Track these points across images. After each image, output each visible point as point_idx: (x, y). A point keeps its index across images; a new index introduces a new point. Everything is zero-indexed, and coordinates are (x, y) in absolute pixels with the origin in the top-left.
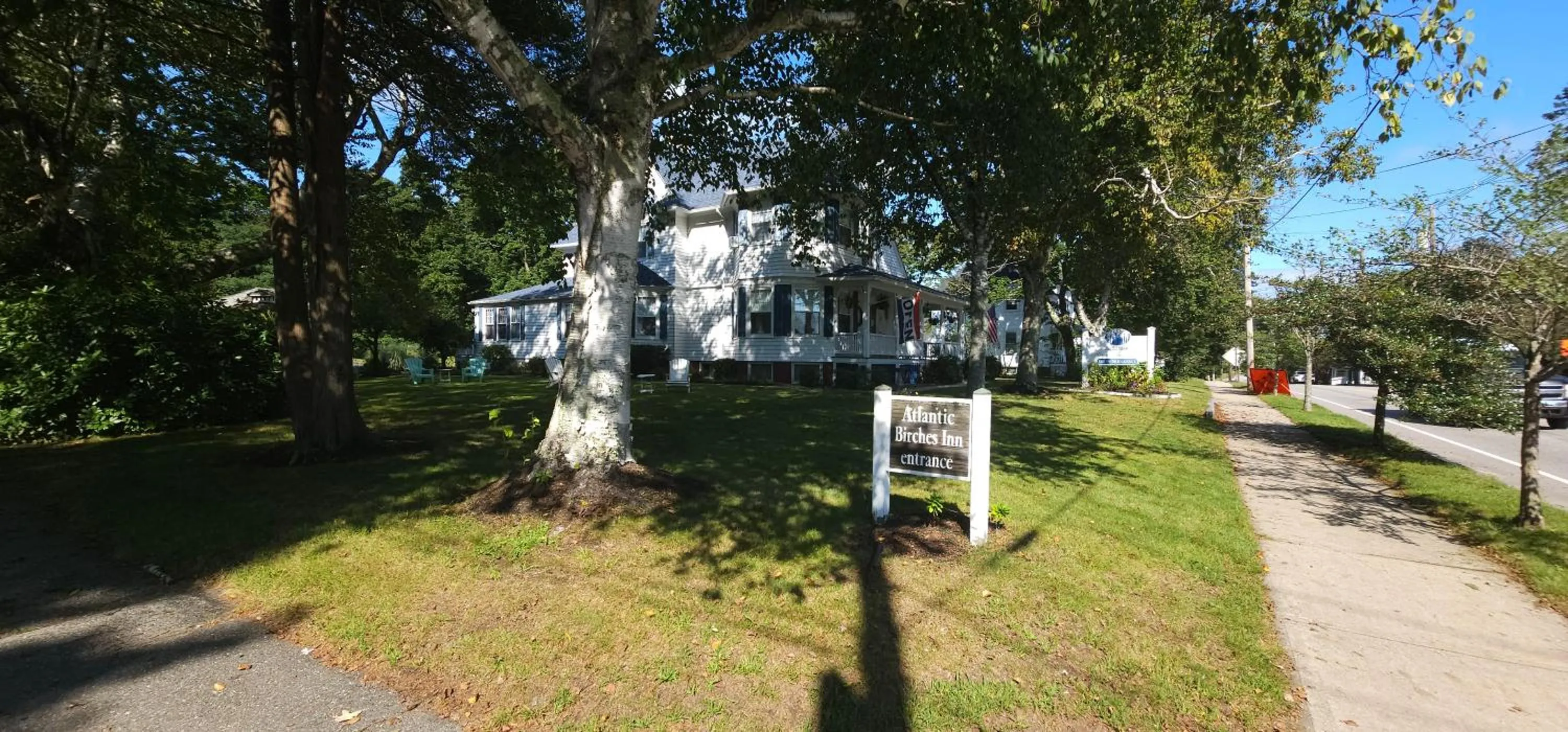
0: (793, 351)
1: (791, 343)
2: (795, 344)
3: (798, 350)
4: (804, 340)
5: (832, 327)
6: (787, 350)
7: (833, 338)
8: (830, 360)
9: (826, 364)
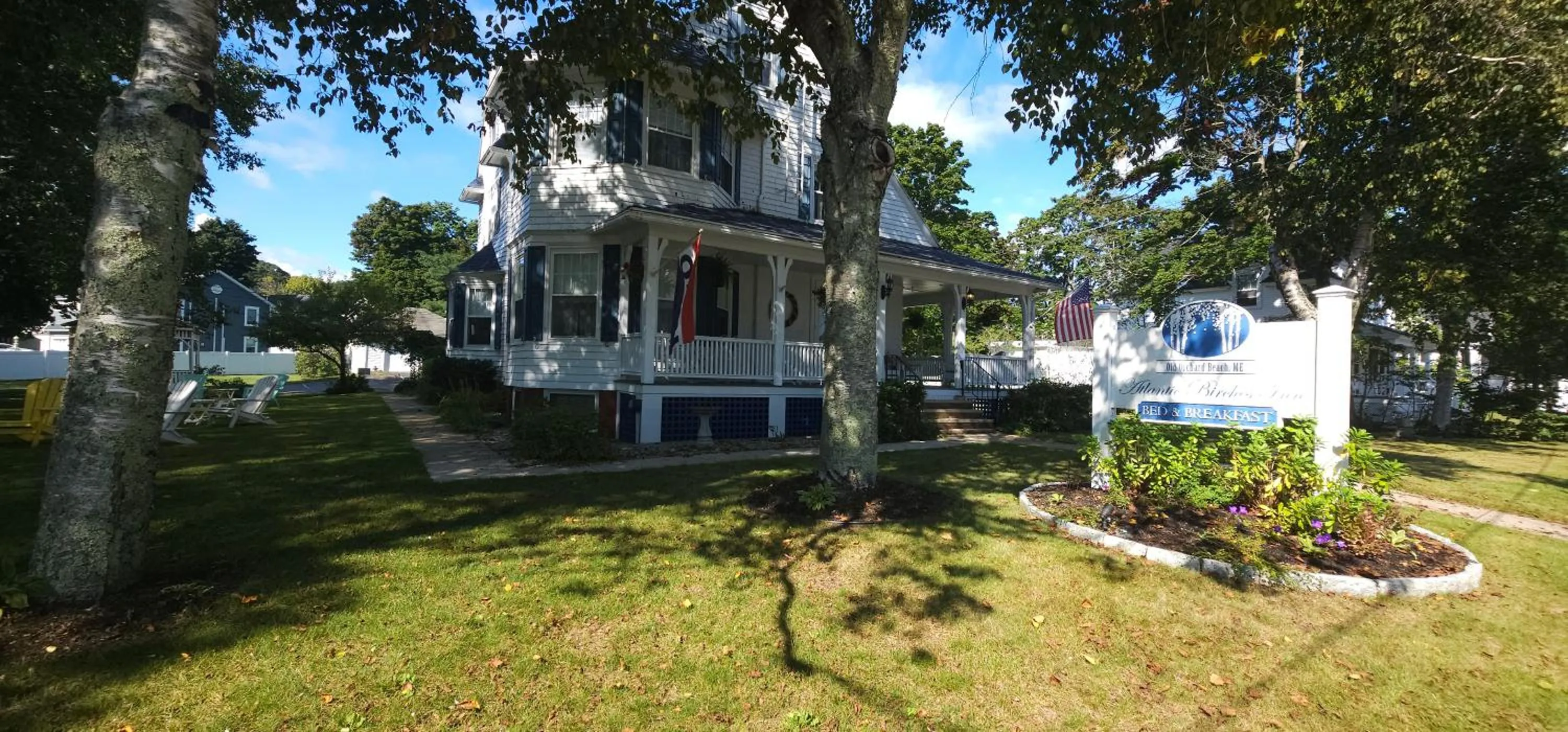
0: (546, 368)
1: (542, 355)
2: (551, 357)
3: (555, 366)
4: (567, 349)
5: (616, 324)
6: (536, 369)
7: (617, 345)
8: (611, 387)
9: (604, 394)
